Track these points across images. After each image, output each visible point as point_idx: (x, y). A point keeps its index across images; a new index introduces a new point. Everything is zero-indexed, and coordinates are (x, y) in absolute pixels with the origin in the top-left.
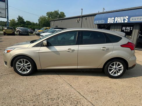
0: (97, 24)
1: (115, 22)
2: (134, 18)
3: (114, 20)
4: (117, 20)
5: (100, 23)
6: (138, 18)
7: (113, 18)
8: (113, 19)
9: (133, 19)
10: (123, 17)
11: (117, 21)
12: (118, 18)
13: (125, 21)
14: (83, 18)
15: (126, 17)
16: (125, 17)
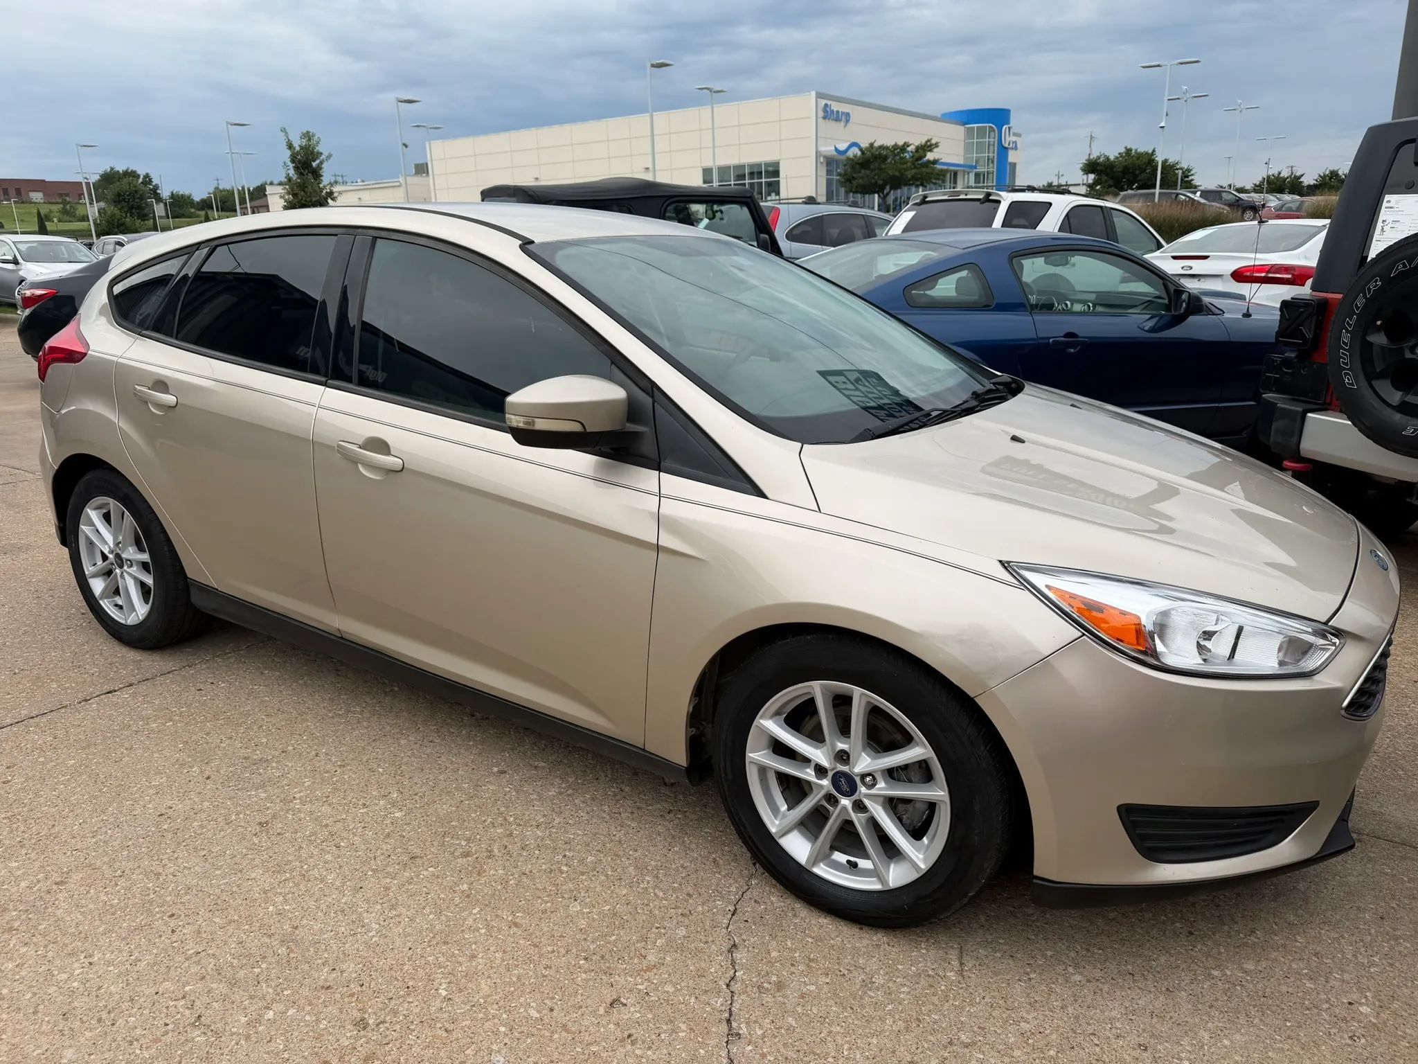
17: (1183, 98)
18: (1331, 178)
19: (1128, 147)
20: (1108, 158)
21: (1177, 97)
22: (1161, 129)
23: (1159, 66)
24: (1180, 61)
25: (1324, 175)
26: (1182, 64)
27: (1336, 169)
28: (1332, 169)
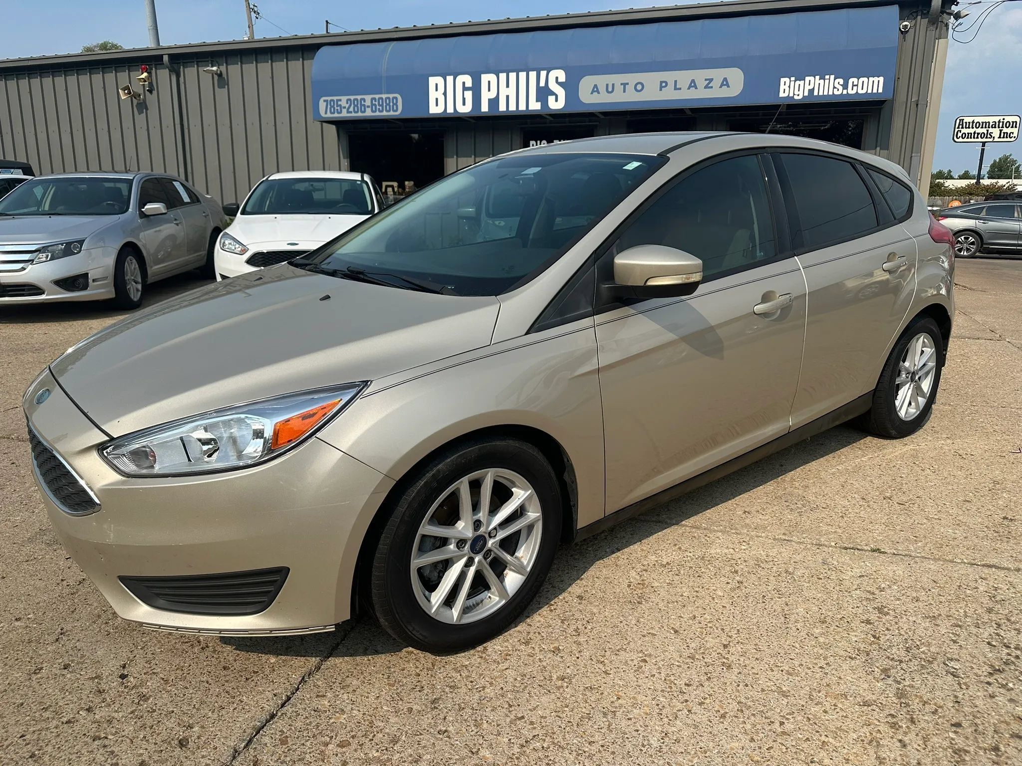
0: (340, 124)
1: (485, 108)
2: (602, 80)
3: (476, 90)
4: (493, 95)
5: (369, 113)
6: (625, 85)
7: (461, 79)
8: (465, 89)
9: (595, 90)
10: (533, 75)
11: (494, 102)
12: (503, 76)
13: (551, 99)
14: (190, 73)
15: (554, 74)
16: (543, 74)
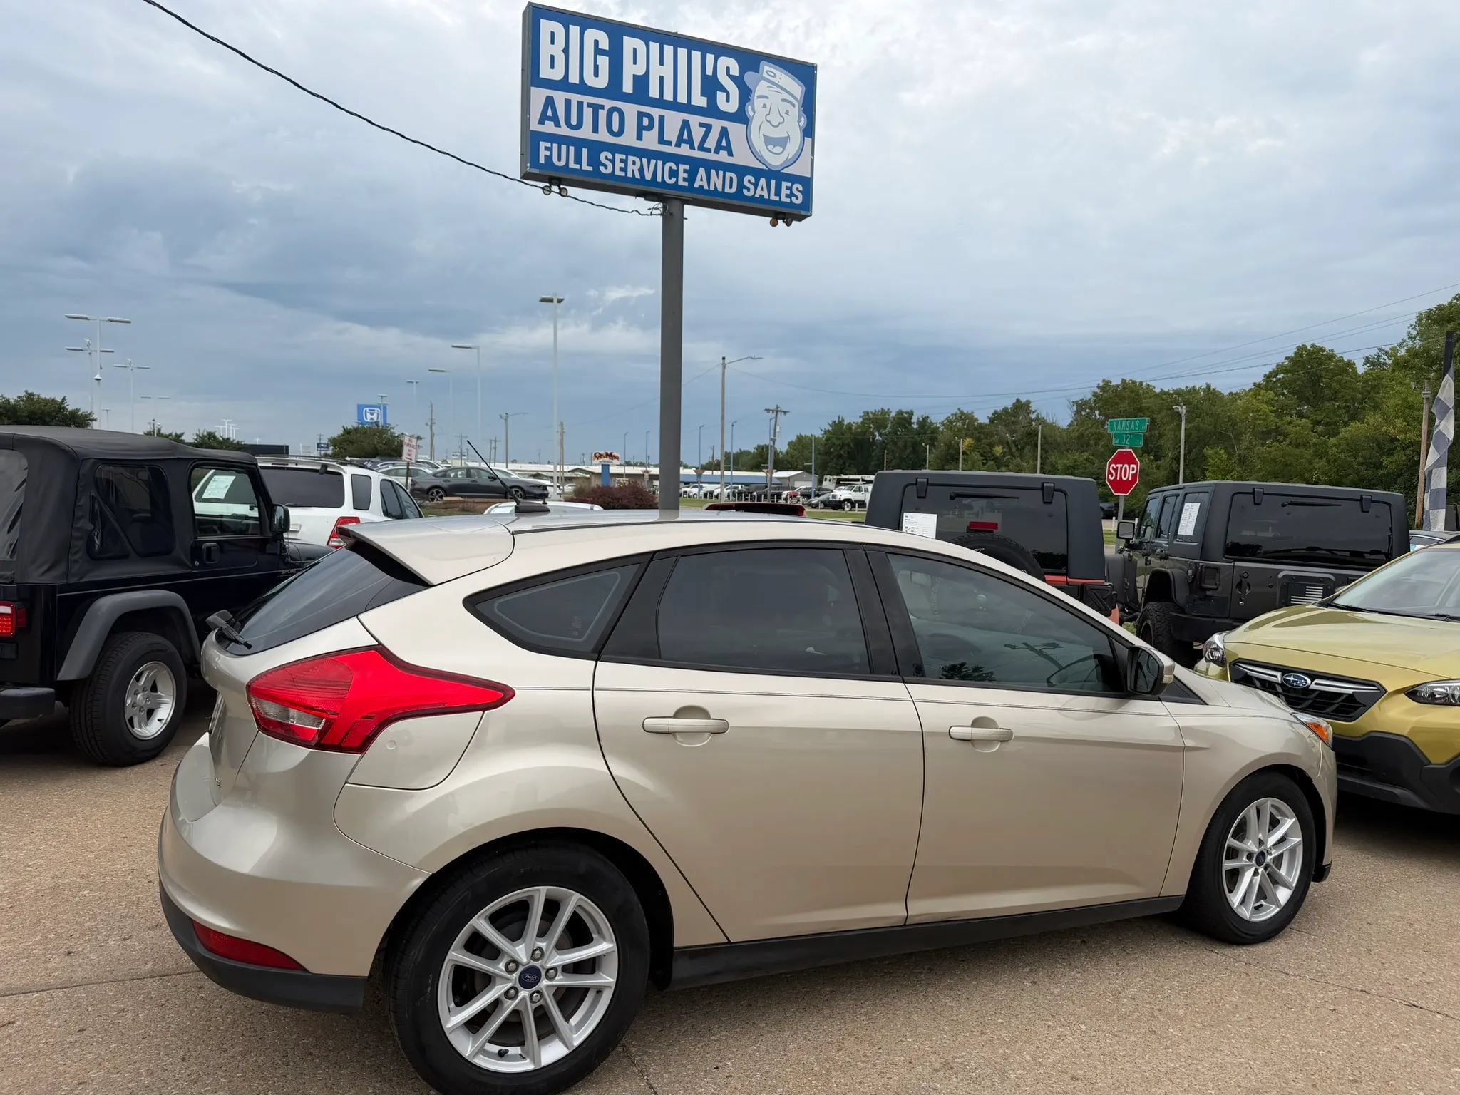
17: (86, 350)
18: (209, 439)
19: (29, 392)
20: (8, 401)
21: (80, 348)
22: (97, 381)
23: (86, 319)
24: (110, 318)
25: (203, 435)
26: (111, 321)
27: (213, 431)
28: (209, 431)
